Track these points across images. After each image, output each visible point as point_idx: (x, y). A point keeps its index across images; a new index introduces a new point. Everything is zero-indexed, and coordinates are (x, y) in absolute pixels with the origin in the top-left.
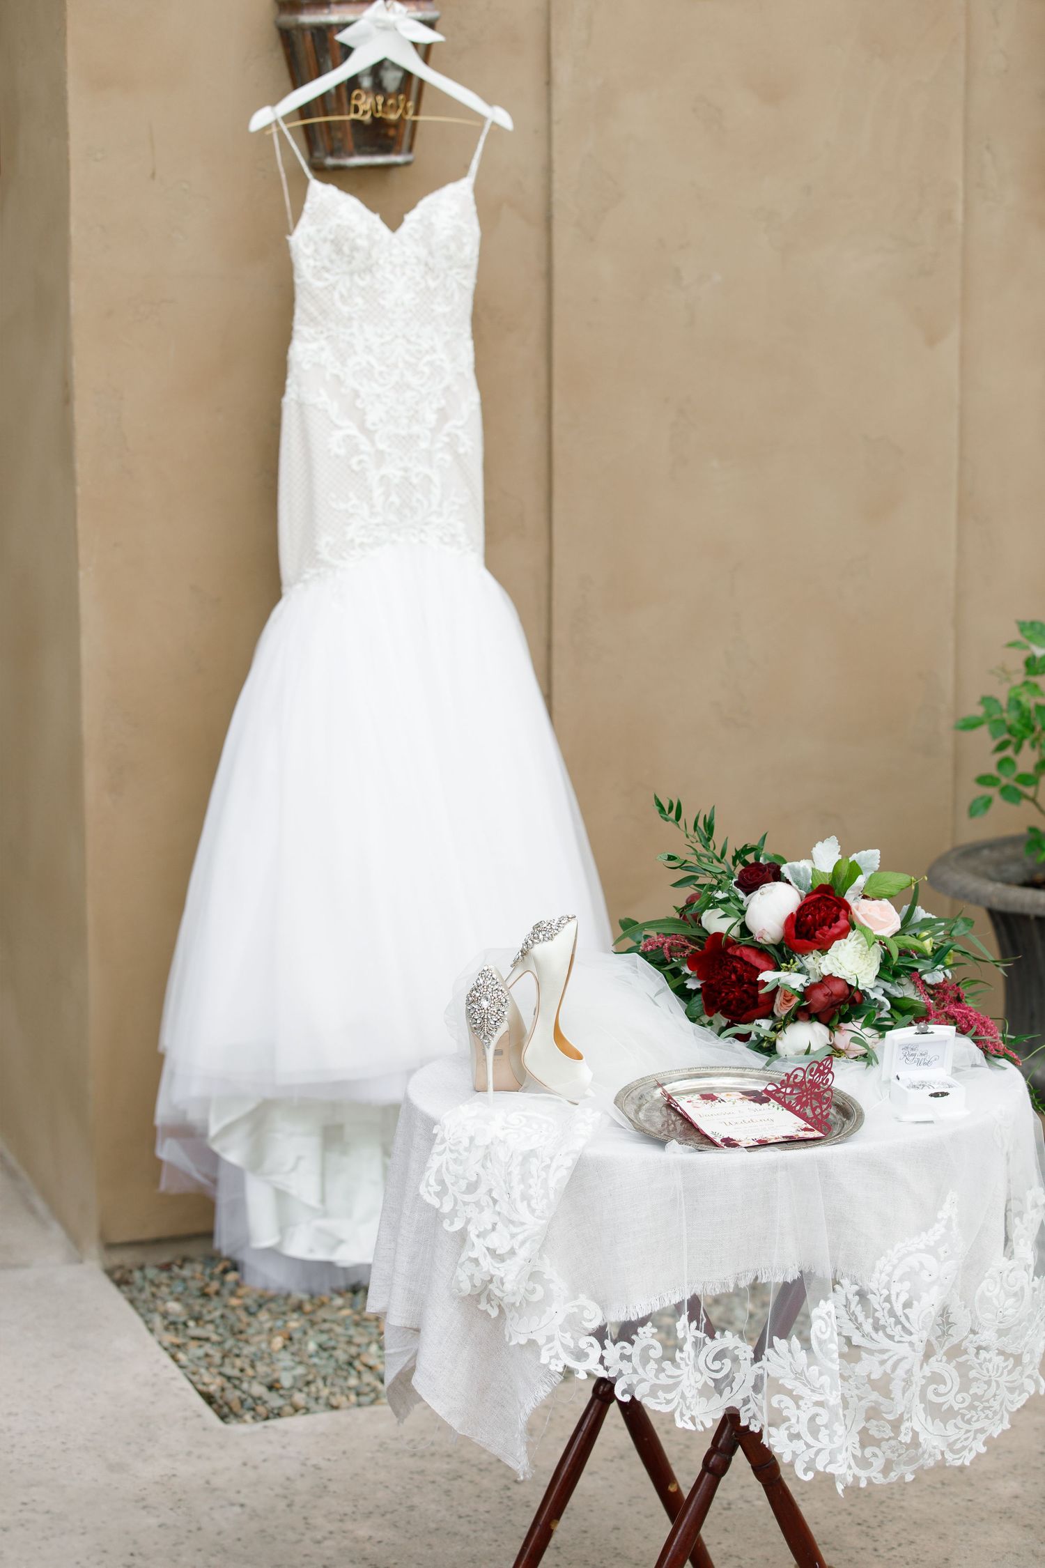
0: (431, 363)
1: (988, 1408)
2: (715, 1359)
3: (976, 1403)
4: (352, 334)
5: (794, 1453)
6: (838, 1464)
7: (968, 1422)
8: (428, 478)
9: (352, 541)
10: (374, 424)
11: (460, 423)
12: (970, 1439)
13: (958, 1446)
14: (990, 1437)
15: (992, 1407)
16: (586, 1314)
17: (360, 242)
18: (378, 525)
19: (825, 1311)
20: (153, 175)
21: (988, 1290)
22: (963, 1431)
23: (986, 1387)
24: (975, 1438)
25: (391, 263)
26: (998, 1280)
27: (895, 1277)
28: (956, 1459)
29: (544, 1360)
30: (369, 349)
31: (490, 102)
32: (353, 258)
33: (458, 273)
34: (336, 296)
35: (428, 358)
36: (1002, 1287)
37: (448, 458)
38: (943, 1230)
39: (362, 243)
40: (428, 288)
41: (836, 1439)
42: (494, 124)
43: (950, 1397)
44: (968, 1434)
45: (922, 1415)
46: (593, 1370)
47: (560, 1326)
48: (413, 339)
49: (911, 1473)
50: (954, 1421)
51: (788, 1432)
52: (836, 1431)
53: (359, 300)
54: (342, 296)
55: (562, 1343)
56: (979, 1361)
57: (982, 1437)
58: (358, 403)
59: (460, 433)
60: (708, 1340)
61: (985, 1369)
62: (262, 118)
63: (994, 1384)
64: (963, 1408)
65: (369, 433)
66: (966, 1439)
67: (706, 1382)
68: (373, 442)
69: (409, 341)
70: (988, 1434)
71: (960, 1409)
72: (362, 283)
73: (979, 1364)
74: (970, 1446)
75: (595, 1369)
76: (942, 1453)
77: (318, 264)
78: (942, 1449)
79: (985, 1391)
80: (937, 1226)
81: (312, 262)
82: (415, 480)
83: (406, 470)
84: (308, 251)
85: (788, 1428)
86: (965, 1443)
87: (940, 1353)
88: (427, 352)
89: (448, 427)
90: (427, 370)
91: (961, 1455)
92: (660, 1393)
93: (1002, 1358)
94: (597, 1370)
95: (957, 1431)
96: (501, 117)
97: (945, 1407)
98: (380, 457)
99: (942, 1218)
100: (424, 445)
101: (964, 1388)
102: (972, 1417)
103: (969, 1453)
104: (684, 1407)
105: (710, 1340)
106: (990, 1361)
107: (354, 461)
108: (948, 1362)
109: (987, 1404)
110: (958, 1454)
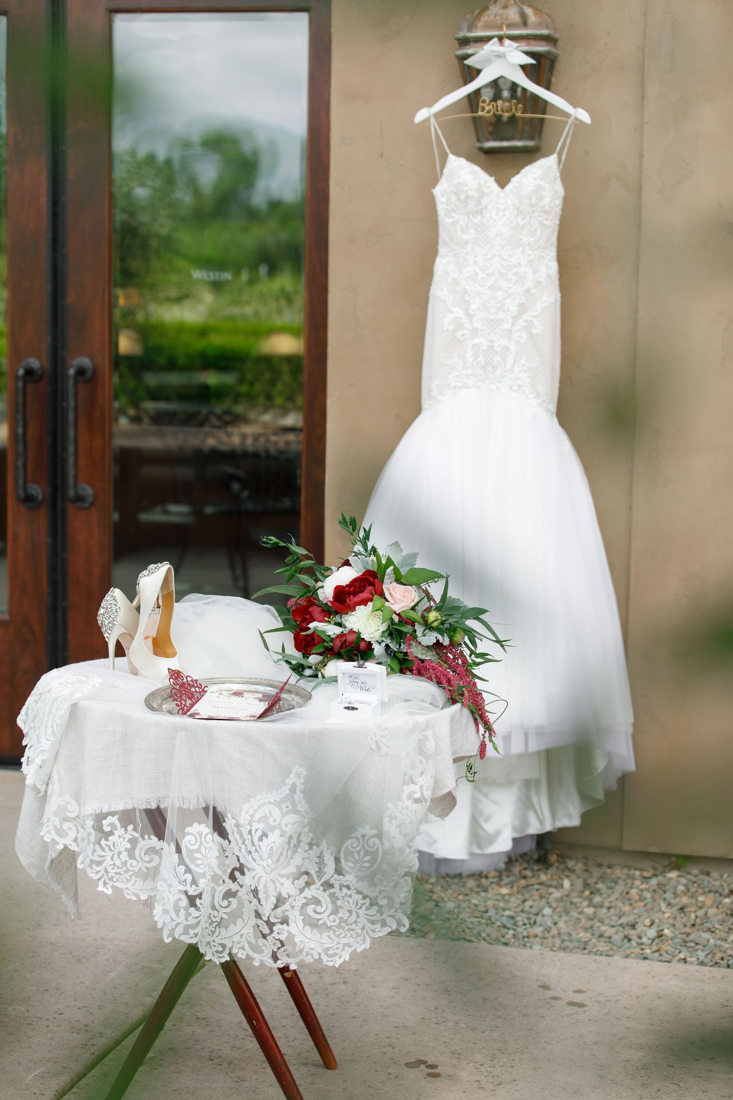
0: (516, 274)
1: (353, 930)
2: (146, 853)
3: (343, 925)
4: (467, 253)
5: (164, 922)
6: (189, 936)
7: (338, 936)
8: (506, 348)
9: (450, 384)
10: (474, 311)
11: (535, 314)
12: (340, 950)
13: (331, 952)
14: (355, 951)
15: (355, 930)
16: (69, 807)
17: (470, 193)
18: (467, 375)
19: (197, 831)
20: (382, 155)
21: (352, 846)
22: (335, 943)
23: (349, 914)
24: (343, 950)
25: (497, 208)
26: (361, 841)
27: (255, 819)
28: (329, 961)
29: (42, 834)
30: (476, 263)
31: (575, 106)
32: (467, 203)
33: (539, 216)
34: (459, 228)
35: (515, 270)
36: (363, 846)
37: (525, 336)
38: (287, 792)
39: (472, 193)
40: (518, 225)
41: (190, 918)
42: (576, 119)
43: (325, 916)
44: (339, 946)
45: (301, 924)
46: (68, 845)
47: (54, 812)
48: (506, 257)
49: (295, 964)
50: (328, 934)
51: (163, 907)
52: (191, 914)
53: (472, 231)
54: (462, 228)
55: (53, 824)
56: (342, 895)
57: (350, 950)
58: (466, 296)
59: (534, 320)
60: (140, 839)
61: (346, 901)
62: (421, 115)
63: (354, 913)
64: (334, 926)
65: (470, 316)
66: (338, 948)
67: (141, 868)
68: (472, 322)
69: (503, 259)
70: (353, 948)
71: (332, 926)
72: (476, 221)
73: (342, 896)
74: (340, 954)
75: (70, 845)
76: (319, 954)
77: (449, 207)
78: (320, 952)
79: (348, 917)
80: (284, 788)
81: (445, 206)
82: (498, 349)
83: (492, 341)
84: (444, 199)
85: (163, 905)
86: (337, 951)
87: (318, 884)
88: (515, 266)
89: (525, 317)
90: (514, 278)
91: (334, 958)
92: (94, 866)
93: (360, 897)
94: (71, 845)
95: (331, 941)
96: (583, 116)
97: (320, 922)
98: (475, 332)
99: (288, 784)
100: (507, 326)
101: (335, 912)
102: (341, 934)
103: (339, 959)
104: (107, 878)
105: (142, 840)
106: (350, 896)
107: (459, 334)
108: (325, 890)
109: (351, 927)
110: (331, 958)
